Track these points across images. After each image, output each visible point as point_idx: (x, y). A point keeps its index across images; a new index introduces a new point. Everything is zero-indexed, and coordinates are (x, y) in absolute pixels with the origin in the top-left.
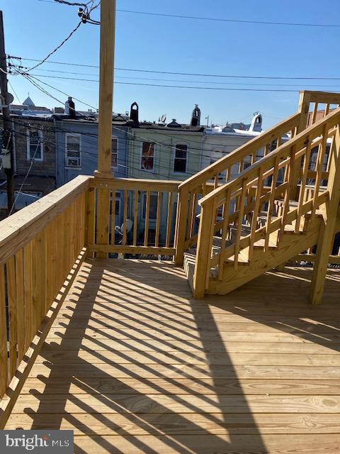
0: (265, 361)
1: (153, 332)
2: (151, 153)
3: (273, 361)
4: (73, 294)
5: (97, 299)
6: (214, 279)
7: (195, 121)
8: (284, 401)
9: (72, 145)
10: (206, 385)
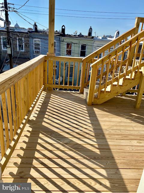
0: (115, 128)
1: (71, 117)
2: (71, 48)
3: (118, 128)
4: (40, 102)
5: (49, 105)
6: (96, 98)
7: (90, 34)
8: (122, 141)
9: (36, 44)
10: (91, 135)
